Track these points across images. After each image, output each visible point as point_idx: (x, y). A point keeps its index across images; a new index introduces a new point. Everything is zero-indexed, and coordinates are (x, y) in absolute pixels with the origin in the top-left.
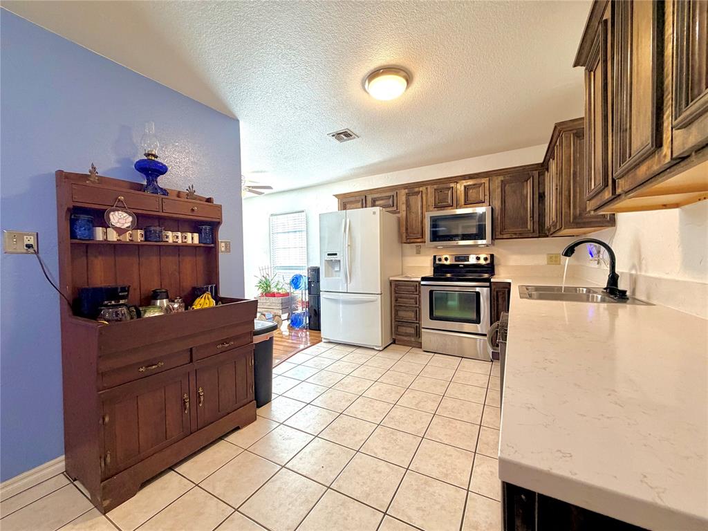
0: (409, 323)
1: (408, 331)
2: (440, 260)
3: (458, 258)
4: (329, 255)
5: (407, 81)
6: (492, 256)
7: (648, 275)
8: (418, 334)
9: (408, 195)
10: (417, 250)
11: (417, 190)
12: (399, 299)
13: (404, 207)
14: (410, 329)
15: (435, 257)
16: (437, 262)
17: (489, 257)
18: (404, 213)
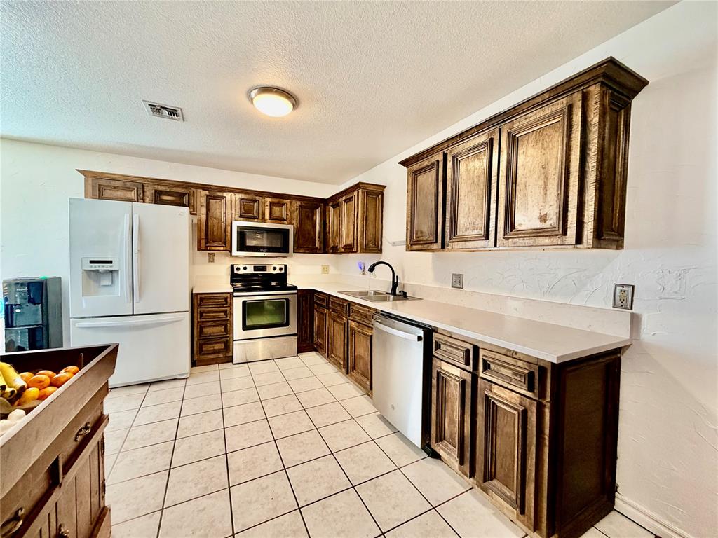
0: (216, 339)
1: (215, 348)
2: (238, 269)
3: (256, 268)
4: (92, 262)
5: (294, 106)
6: (286, 266)
7: (412, 283)
8: (228, 347)
9: (208, 197)
10: (210, 258)
11: (219, 194)
12: (204, 314)
13: (204, 210)
14: (218, 345)
15: (232, 267)
16: (236, 271)
17: (283, 267)
18: (204, 217)
